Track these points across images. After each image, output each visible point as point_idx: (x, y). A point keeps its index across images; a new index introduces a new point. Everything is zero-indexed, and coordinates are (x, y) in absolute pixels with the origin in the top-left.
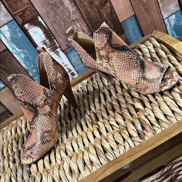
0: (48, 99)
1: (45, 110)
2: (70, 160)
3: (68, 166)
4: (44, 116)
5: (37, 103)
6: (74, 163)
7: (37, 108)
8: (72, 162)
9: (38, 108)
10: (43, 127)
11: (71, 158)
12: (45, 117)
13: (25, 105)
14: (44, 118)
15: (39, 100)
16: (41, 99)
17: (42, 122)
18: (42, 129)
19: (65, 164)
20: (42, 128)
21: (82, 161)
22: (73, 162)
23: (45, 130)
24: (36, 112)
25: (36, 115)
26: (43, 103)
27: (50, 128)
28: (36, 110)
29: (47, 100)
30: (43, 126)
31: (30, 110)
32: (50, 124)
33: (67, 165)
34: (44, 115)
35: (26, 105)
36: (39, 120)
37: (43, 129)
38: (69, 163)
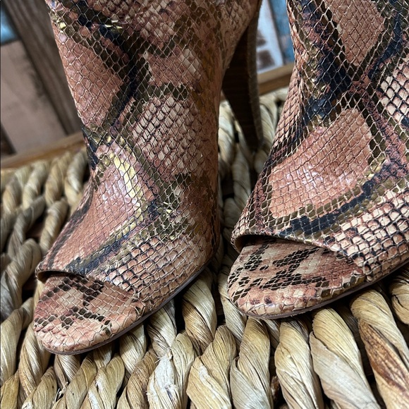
0: (193, 17)
1: (177, 70)
2: (190, 357)
3: (174, 390)
4: (171, 100)
5: (143, 26)
6: (213, 382)
7: (142, 51)
8: (200, 371)
9: (146, 55)
10: (167, 156)
11: (199, 350)
12: (178, 106)
13: (82, 21)
14: (172, 107)
15: (152, 14)
16: (162, 11)
17: (162, 129)
18: (163, 162)
19: (163, 372)
20: (161, 156)
21: (267, 384)
22: (210, 372)
23: (174, 172)
24: (134, 72)
25: (133, 88)
26: (170, 30)
27: (200, 164)
28: (132, 63)
29: (189, 24)
30: (166, 150)
31: (104, 57)
32: (199, 143)
33: (169, 381)
34: (175, 95)
35: (89, 25)
36: (148, 115)
37: (168, 163)
38: (184, 371)
